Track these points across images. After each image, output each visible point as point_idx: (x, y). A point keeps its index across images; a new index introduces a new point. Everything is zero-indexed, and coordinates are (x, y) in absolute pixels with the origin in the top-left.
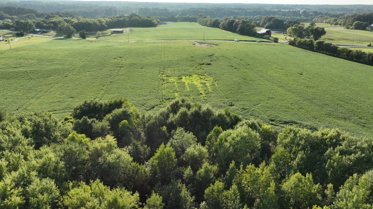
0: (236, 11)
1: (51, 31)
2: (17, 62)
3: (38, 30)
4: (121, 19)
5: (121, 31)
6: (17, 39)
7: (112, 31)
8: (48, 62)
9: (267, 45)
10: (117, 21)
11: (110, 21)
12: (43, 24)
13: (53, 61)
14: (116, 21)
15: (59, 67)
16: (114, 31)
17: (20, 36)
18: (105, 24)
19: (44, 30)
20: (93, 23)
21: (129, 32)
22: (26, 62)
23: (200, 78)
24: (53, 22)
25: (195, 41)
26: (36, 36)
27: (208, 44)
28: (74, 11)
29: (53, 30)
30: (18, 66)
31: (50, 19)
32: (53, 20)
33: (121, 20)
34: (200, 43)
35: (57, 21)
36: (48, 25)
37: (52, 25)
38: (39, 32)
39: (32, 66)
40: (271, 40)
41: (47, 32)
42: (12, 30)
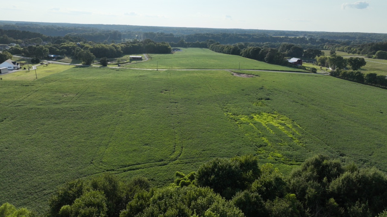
0: (243, 37)
1: (65, 56)
2: (55, 97)
3: (52, 56)
4: (136, 44)
5: (140, 58)
6: (34, 67)
7: (130, 57)
8: (90, 96)
9: (309, 76)
10: (132, 46)
11: (124, 46)
12: (56, 49)
13: (94, 94)
14: (130, 46)
15: (105, 102)
16: (133, 58)
17: (35, 63)
18: (121, 50)
19: (59, 56)
20: (109, 48)
21: (148, 59)
22: (65, 96)
23: (273, 117)
24: (65, 47)
25: (231, 71)
26: (53, 63)
27: (247, 74)
28: (77, 34)
29: (67, 56)
30: (58, 101)
31: (61, 43)
32: (66, 45)
33: (136, 46)
34: (237, 73)
35: (71, 46)
36: (61, 51)
37: (65, 50)
38: (53, 58)
39: (74, 101)
40: (308, 70)
41: (62, 59)
42: (23, 56)
